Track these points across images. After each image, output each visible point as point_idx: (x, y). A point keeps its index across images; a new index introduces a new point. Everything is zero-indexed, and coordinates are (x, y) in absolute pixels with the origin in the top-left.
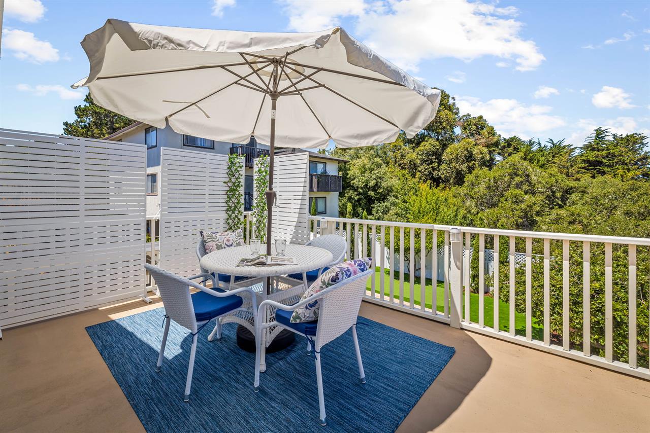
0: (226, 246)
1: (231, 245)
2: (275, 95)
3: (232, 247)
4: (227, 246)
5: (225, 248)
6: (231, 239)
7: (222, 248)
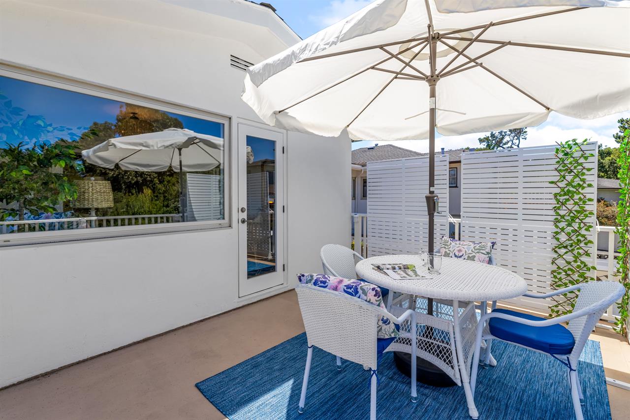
0: (453, 256)
1: (460, 257)
2: (432, 80)
3: (461, 259)
4: (456, 256)
5: (451, 257)
6: (464, 250)
7: (449, 257)
